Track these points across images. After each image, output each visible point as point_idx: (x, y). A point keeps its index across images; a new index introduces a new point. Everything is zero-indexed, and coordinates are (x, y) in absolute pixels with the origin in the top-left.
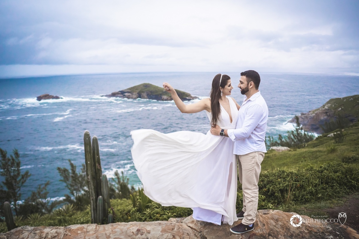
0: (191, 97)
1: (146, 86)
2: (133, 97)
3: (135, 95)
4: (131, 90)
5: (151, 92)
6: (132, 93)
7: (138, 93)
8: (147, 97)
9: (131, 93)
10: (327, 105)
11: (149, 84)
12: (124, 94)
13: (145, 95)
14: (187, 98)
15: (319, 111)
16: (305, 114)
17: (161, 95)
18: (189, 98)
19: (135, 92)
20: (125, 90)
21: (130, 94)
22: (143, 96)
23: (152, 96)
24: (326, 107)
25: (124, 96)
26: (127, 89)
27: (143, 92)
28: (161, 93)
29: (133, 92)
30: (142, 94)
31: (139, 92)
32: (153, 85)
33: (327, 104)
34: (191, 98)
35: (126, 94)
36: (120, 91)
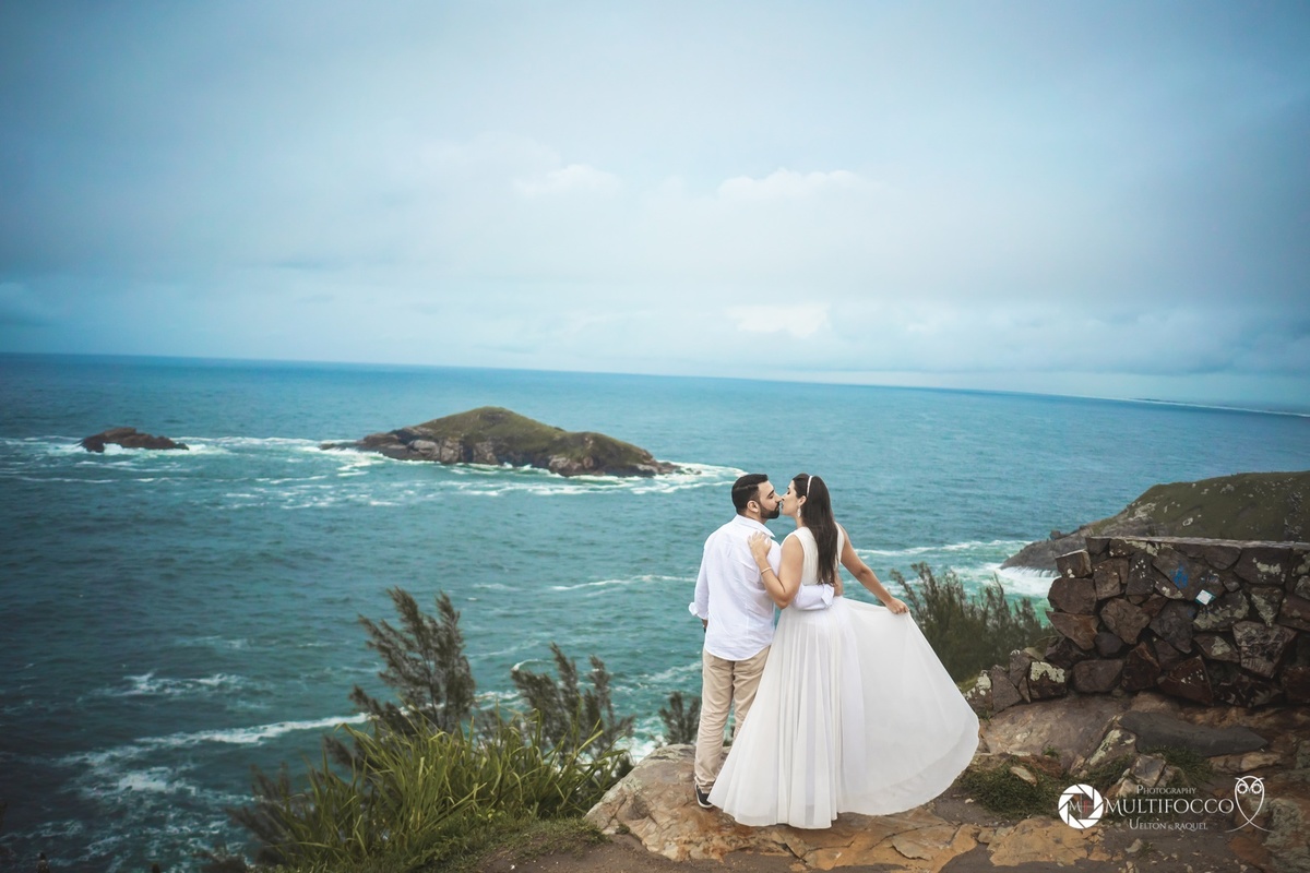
0: (654, 464)
1: (492, 417)
2: (443, 453)
3: (451, 448)
4: (440, 430)
5: (510, 440)
6: (441, 441)
7: (461, 442)
8: (494, 458)
9: (436, 441)
10: (1142, 508)
11: (501, 411)
12: (411, 443)
13: (486, 448)
14: (641, 467)
15: (1115, 525)
16: (1065, 536)
17: (545, 450)
18: (648, 468)
19: (453, 436)
20: (415, 428)
21: (432, 444)
22: (479, 454)
23: (511, 454)
24: (1140, 514)
25: (411, 452)
26: (424, 426)
27: (482, 439)
28: (545, 444)
29: (445, 438)
30: (478, 445)
31: (466, 438)
32: (517, 416)
33: (1142, 504)
34: (655, 469)
35: (420, 444)
36: (395, 432)
